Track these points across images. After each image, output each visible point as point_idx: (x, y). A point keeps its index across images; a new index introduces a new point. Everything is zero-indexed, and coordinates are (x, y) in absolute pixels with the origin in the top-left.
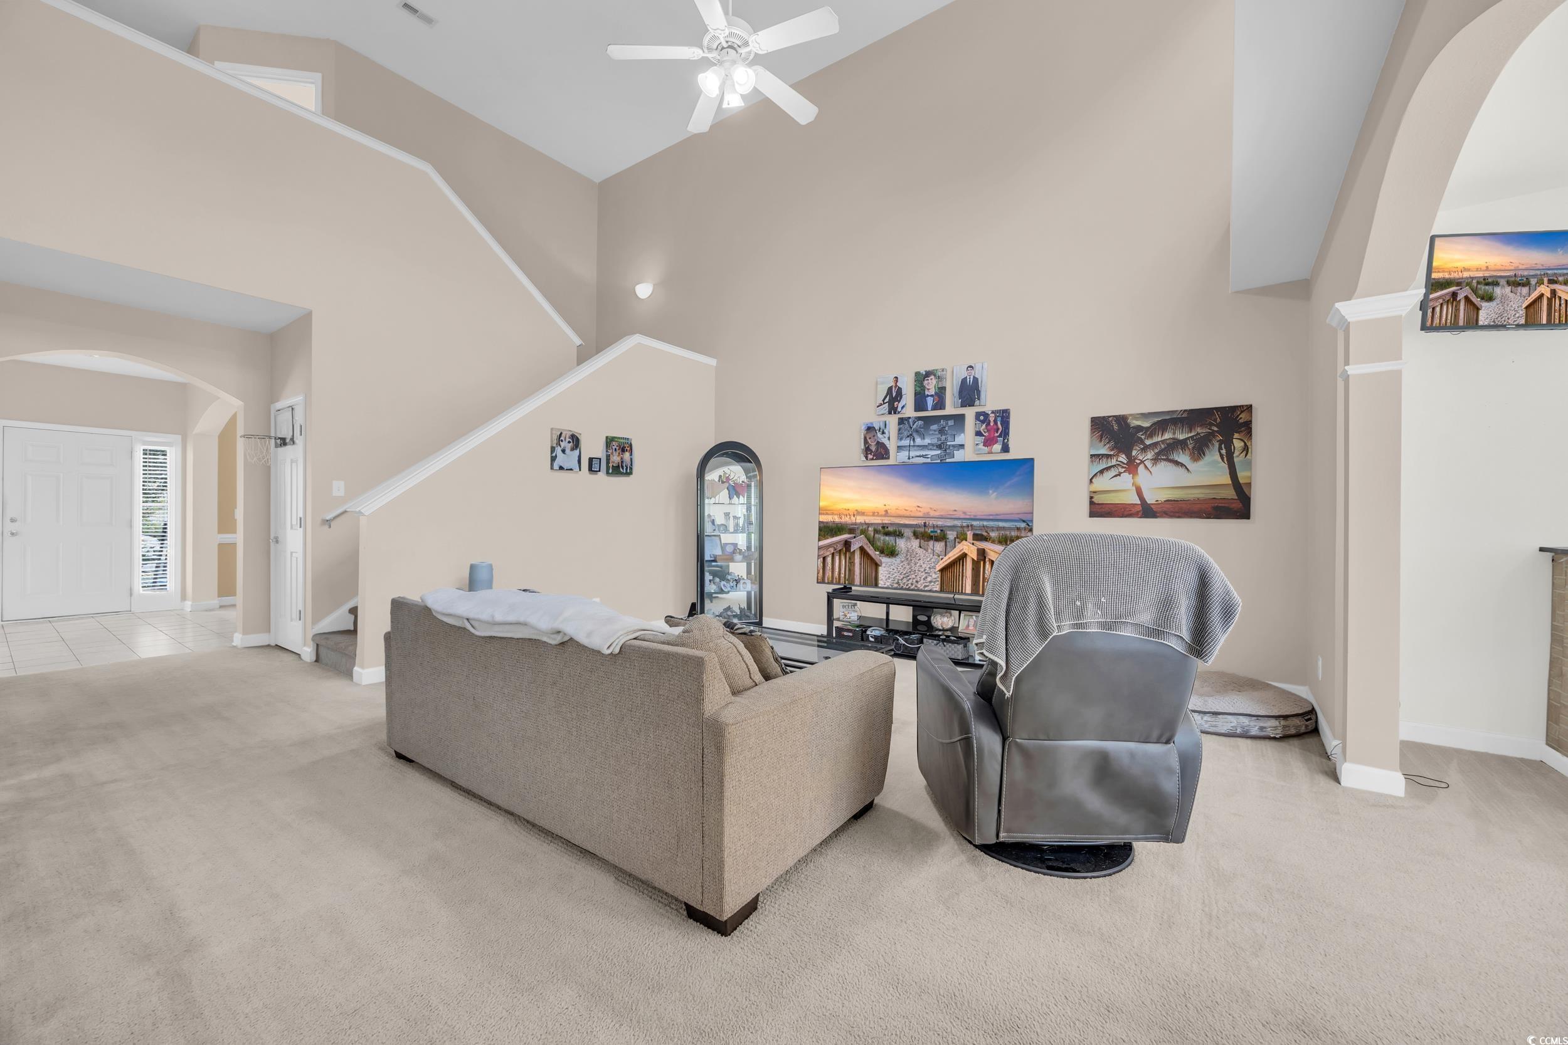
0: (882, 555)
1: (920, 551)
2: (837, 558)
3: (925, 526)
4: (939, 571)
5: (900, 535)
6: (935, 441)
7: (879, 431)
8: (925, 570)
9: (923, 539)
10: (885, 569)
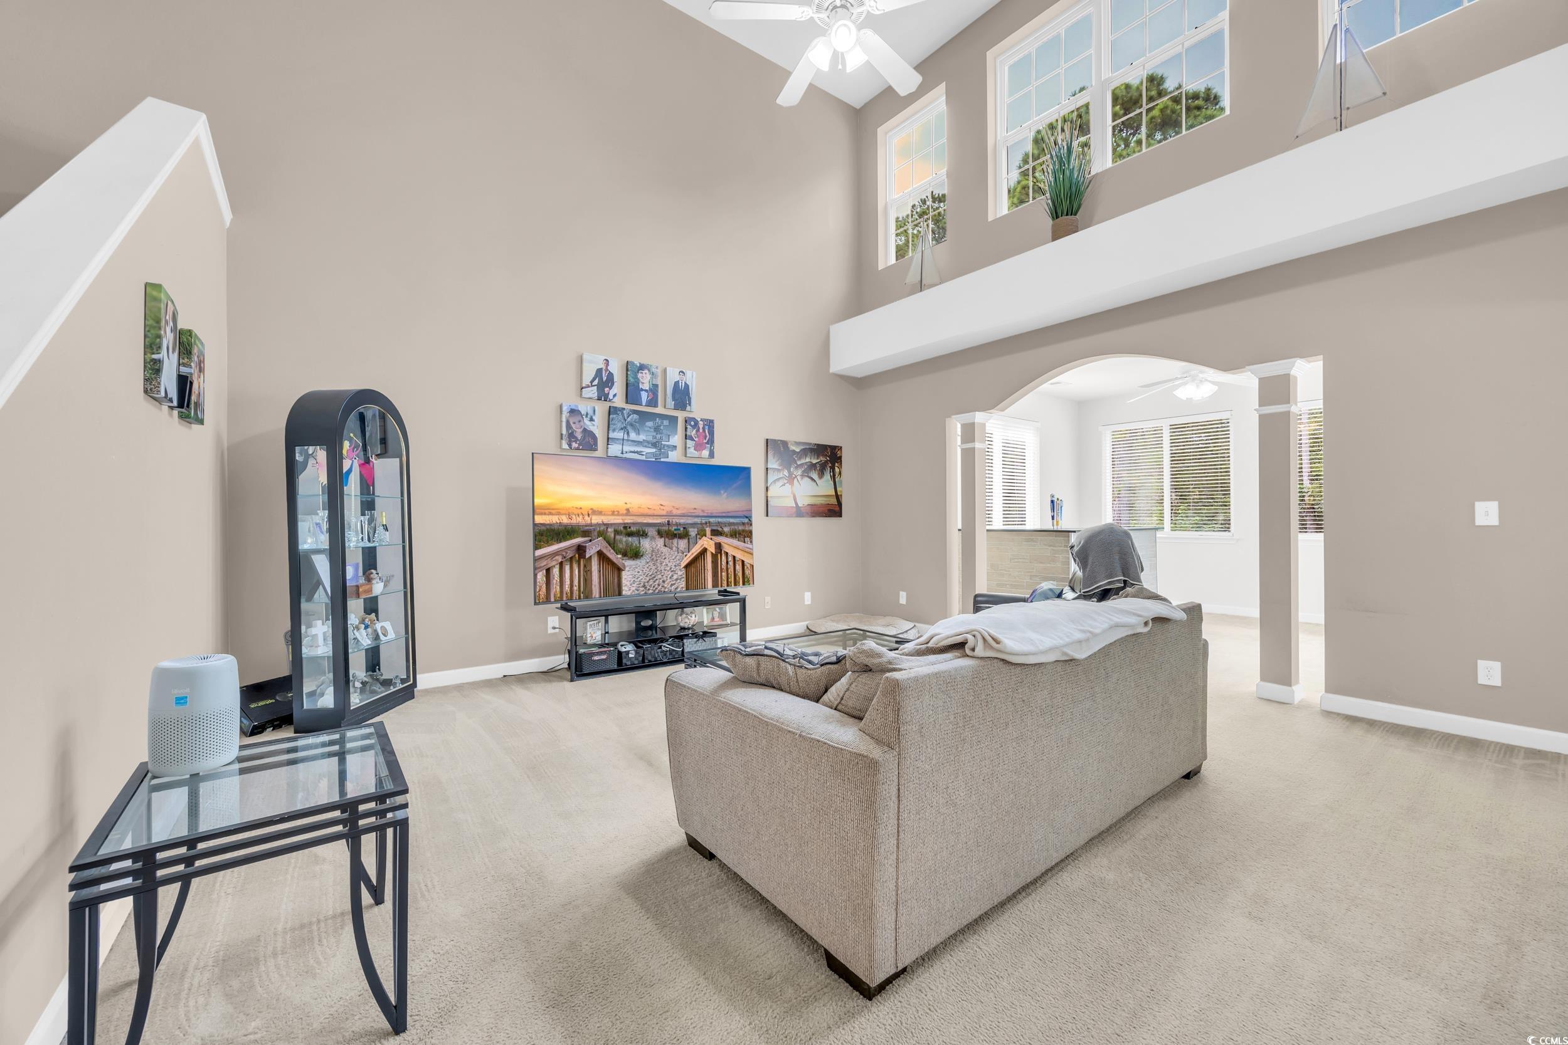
0: (625, 558)
1: (665, 550)
2: (567, 568)
3: (668, 524)
4: (684, 567)
5: (644, 535)
6: (650, 438)
7: (587, 416)
8: (671, 568)
9: (668, 538)
10: (629, 573)
